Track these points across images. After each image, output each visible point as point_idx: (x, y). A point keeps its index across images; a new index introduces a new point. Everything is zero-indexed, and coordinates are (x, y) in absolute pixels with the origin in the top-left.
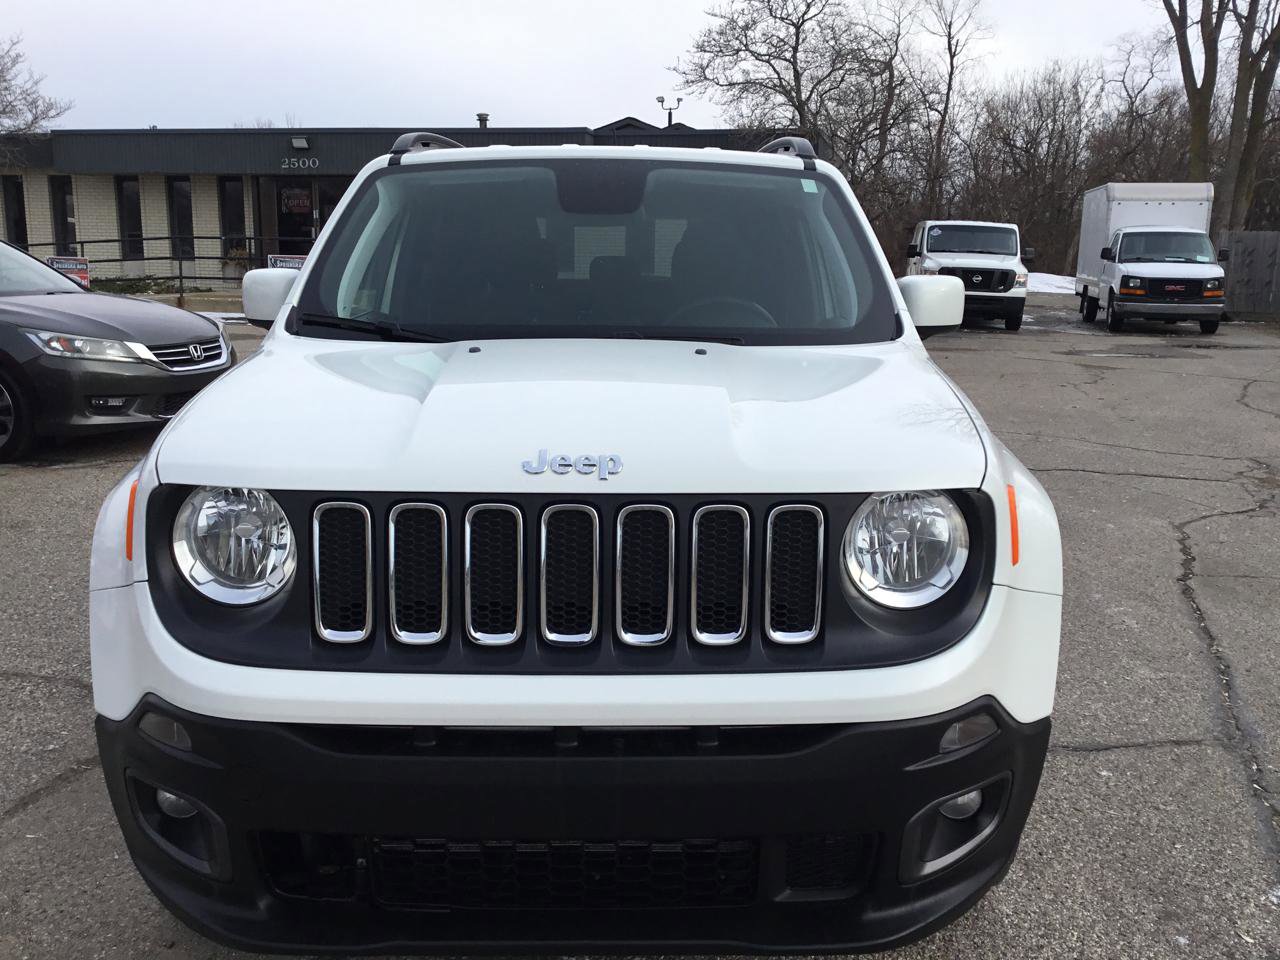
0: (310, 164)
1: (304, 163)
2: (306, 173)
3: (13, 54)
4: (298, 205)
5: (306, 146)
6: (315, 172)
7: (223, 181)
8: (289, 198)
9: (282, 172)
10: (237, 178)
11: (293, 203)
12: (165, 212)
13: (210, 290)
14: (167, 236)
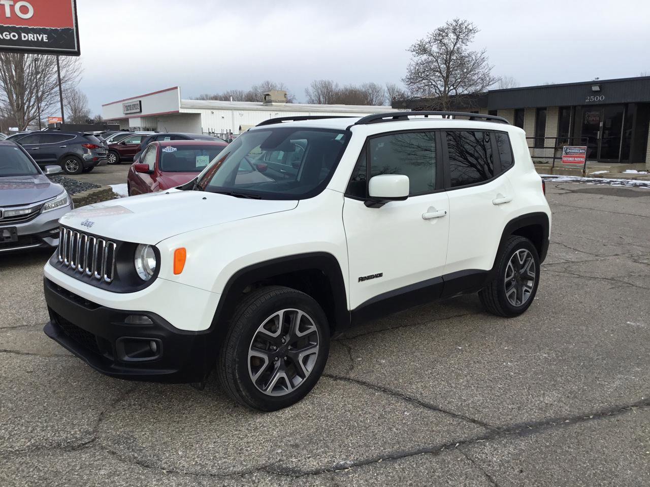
0: (600, 99)
1: (597, 98)
2: (597, 103)
3: (482, 57)
4: (593, 120)
5: (599, 90)
6: (602, 103)
7: (561, 109)
8: (589, 116)
9: (586, 104)
10: (568, 108)
11: (591, 119)
12: (534, 125)
13: (547, 163)
14: (533, 137)
